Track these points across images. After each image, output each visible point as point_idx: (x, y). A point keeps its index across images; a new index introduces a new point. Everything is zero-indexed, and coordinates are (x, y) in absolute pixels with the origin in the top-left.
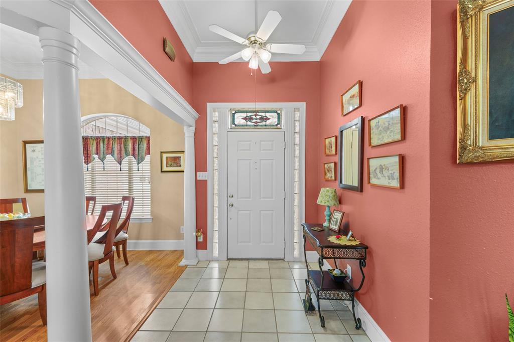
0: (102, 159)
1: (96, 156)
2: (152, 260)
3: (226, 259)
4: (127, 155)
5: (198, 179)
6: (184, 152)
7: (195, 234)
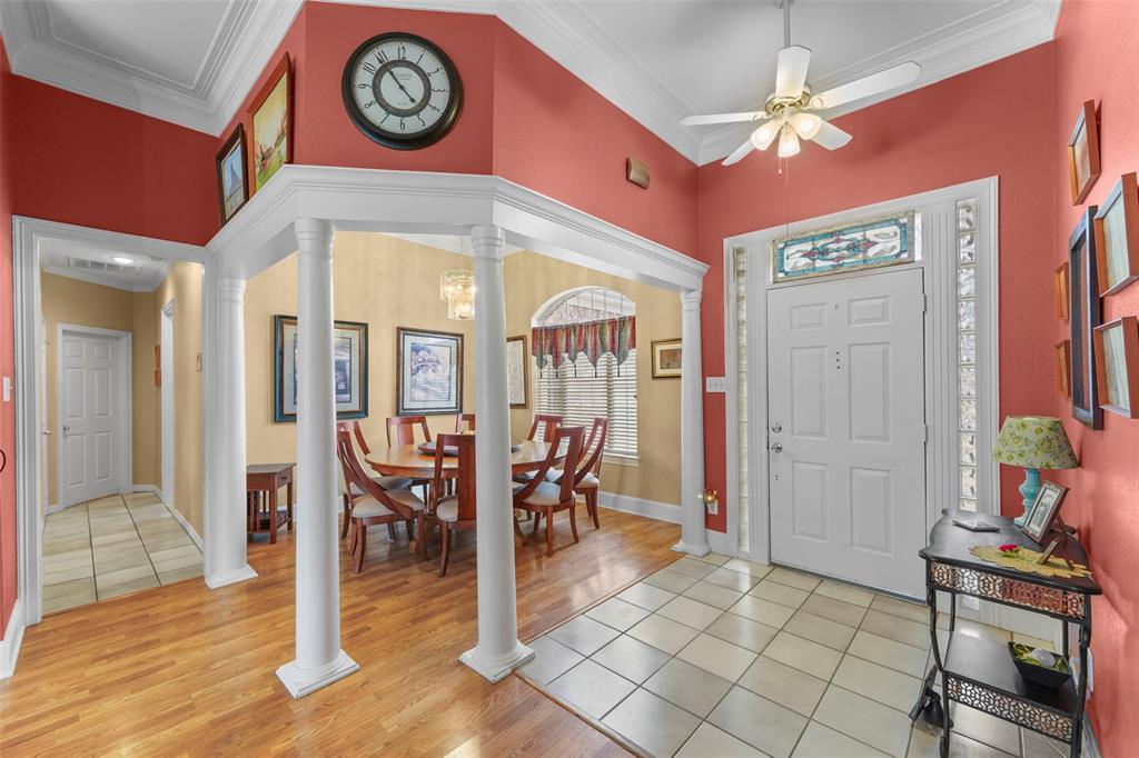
0: (573, 359)
1: (566, 355)
2: (634, 530)
3: (767, 563)
4: (604, 351)
5: (708, 390)
6: (680, 339)
7: (700, 496)
